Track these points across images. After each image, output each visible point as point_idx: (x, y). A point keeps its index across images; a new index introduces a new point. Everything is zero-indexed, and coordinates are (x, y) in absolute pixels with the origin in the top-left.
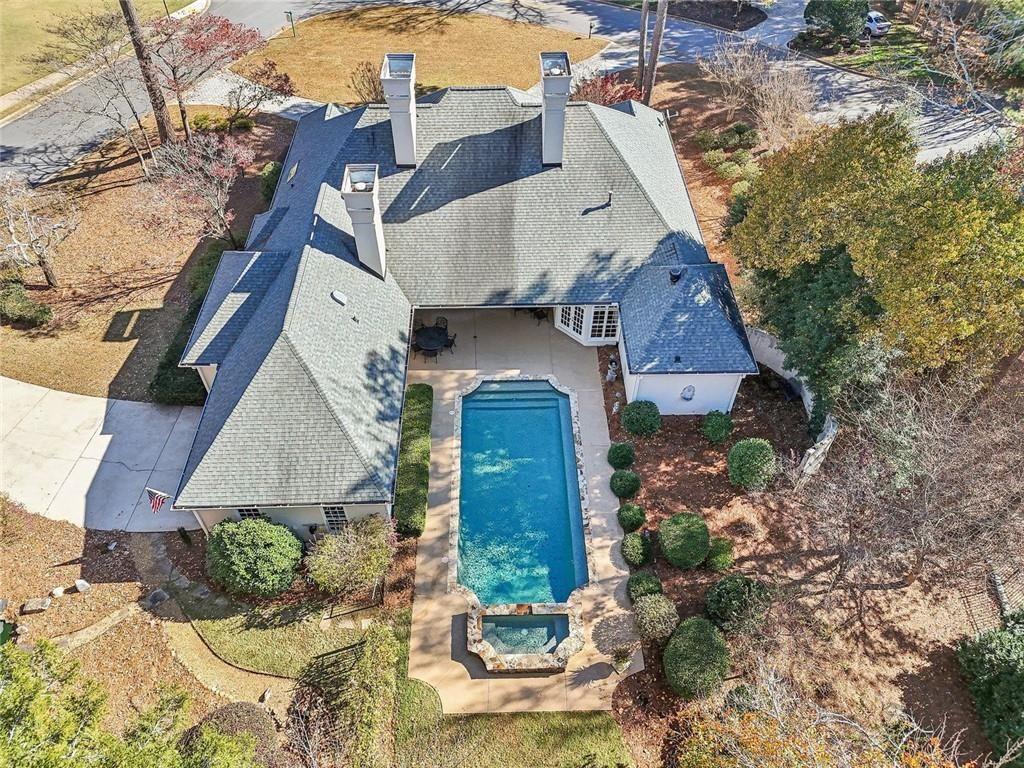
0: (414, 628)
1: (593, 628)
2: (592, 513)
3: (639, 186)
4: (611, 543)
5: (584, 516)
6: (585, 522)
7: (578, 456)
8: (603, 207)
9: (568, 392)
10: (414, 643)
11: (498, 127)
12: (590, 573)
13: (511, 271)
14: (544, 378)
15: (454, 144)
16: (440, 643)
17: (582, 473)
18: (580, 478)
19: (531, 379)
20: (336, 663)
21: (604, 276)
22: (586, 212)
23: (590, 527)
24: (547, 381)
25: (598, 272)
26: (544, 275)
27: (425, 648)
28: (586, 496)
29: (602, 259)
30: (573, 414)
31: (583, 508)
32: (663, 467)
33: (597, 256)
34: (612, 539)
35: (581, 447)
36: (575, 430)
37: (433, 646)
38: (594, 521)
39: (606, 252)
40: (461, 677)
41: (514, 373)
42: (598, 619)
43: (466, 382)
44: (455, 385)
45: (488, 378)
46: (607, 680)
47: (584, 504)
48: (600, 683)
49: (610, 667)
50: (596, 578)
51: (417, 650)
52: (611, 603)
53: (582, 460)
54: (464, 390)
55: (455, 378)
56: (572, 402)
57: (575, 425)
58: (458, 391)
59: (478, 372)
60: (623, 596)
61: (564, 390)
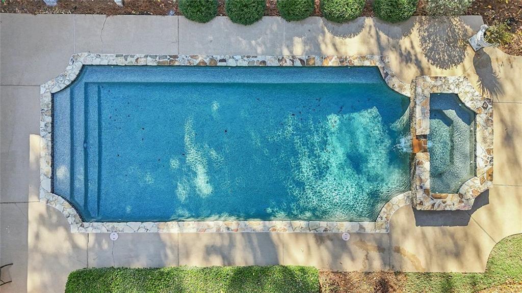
0: (435, 270)
1: (434, 67)
2: (286, 52)
4: (328, 35)
5: (289, 63)
6: (298, 64)
9: (78, 65)
10: (452, 268)
12: (367, 63)
14: (48, 99)
16: (452, 236)
17: (224, 60)
18: (231, 63)
19: (49, 119)
23: (304, 58)
24: (53, 95)
27: (457, 254)
28: (260, 58)
30: (121, 61)
31: (276, 64)
34: (324, 33)
35: (182, 56)
36: (150, 62)
37: (456, 244)
38: (299, 49)
40: (491, 213)
41: (39, 144)
42: (424, 60)
43: (54, 218)
44: (61, 233)
45: (46, 184)
46: (493, 57)
47: (272, 62)
48: (495, 65)
49: (479, 53)
50: (377, 57)
51: (461, 264)
52: (405, 43)
53: (202, 58)
54: (70, 220)
55: (45, 233)
56: (97, 62)
57: (142, 62)
58: (74, 230)
59: (33, 199)
60: (396, 29)
61: (72, 72)
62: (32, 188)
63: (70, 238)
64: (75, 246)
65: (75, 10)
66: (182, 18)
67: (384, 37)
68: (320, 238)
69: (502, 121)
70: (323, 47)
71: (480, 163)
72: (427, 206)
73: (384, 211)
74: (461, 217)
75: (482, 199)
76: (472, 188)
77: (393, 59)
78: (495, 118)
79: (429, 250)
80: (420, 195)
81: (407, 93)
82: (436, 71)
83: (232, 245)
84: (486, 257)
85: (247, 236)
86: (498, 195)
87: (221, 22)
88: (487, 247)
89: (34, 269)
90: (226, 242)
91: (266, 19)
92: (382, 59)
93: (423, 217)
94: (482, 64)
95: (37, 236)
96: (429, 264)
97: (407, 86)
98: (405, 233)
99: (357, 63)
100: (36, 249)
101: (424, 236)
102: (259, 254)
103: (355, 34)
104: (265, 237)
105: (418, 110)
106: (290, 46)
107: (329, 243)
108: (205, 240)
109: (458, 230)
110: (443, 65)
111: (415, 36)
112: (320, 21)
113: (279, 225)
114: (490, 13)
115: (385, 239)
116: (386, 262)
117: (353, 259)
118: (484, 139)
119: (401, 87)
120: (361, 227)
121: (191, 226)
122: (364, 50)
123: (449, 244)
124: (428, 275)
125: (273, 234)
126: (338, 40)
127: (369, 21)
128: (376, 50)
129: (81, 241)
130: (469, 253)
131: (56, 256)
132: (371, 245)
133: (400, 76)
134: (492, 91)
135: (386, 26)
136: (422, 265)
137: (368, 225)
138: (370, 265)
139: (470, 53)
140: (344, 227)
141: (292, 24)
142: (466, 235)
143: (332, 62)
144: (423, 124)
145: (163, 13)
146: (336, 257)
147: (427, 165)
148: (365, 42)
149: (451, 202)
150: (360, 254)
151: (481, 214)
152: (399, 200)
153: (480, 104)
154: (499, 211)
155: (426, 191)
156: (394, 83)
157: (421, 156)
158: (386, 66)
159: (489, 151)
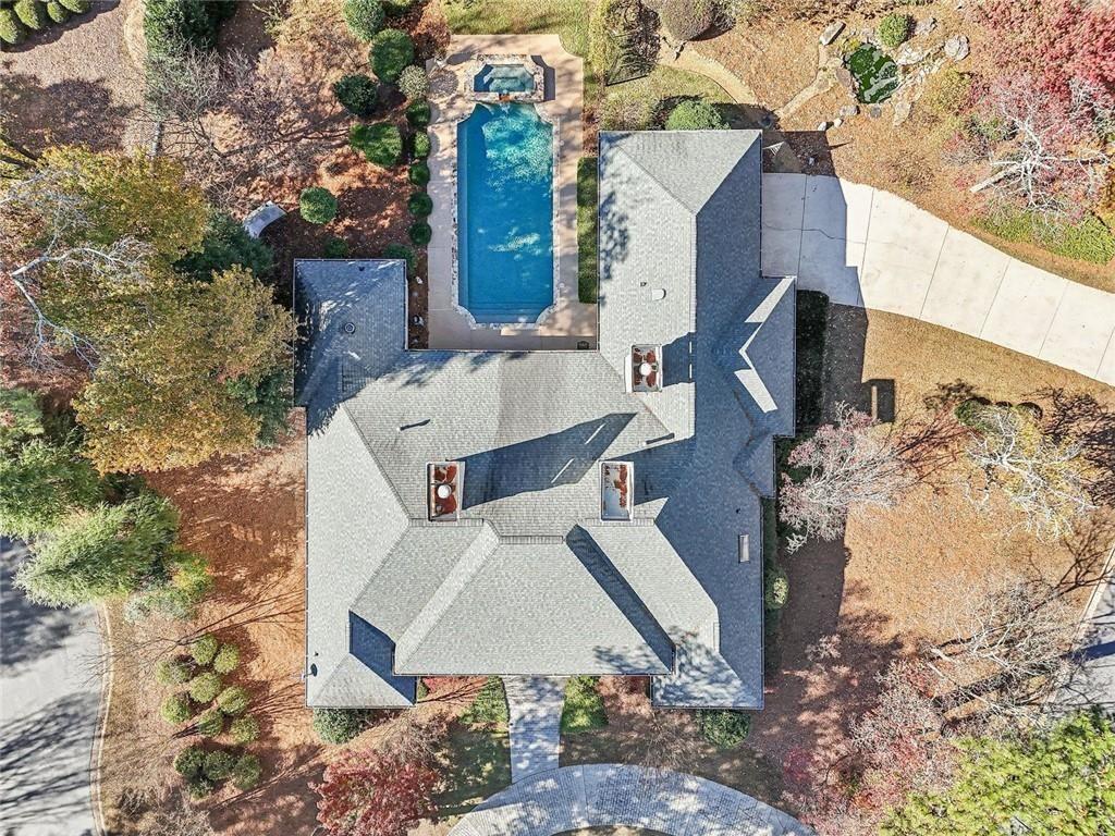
0: (581, 87)
1: (457, 89)
2: (449, 180)
3: (367, 444)
4: (438, 154)
5: (456, 179)
6: (456, 173)
7: (456, 236)
8: (408, 427)
9: (459, 308)
10: (580, 76)
11: (511, 499)
12: (455, 130)
13: (504, 376)
14: (480, 325)
15: (559, 483)
16: (560, 77)
17: (454, 219)
18: (456, 215)
19: (492, 324)
20: (632, 72)
21: (416, 368)
22: (426, 422)
23: (452, 169)
25: (423, 371)
26: (473, 371)
27: (571, 74)
28: (453, 197)
29: (415, 381)
30: (456, 282)
31: (456, 187)
32: (386, 223)
33: (420, 383)
34: (437, 157)
35: (452, 245)
36: (456, 264)
37: (565, 75)
38: (447, 172)
39: (412, 388)
40: (545, 53)
41: (506, 330)
42: (453, 95)
43: (550, 321)
44: (558, 316)
45: (530, 326)
46: (451, 53)
47: (455, 189)
48: (455, 52)
49: (449, 62)
50: (452, 124)
51: (577, 71)
52: (443, 107)
53: (453, 232)
54: (552, 311)
55: (558, 326)
56: (457, 296)
57: (457, 269)
58: (557, 309)
59: (539, 334)
60: (434, 113)
61: (463, 311)
62: (532, 334)
63: (562, 310)
64: (567, 307)
65: (426, 309)
66: (429, 246)
67: (439, 120)
68: (562, 157)
69: (489, 46)
70: (445, 157)
71: (516, 62)
72: (541, 93)
73: (544, 120)
74: (549, 73)
75: (538, 60)
76: (530, 66)
77: (452, 114)
78: (487, 52)
79: (569, 91)
80: (534, 98)
81: (473, 105)
82: (460, 87)
83: (565, 212)
84: (573, 57)
85: (562, 204)
86: (534, 49)
87: (431, 221)
88: (567, 55)
89: (580, 331)
90: (564, 217)
91: (429, 193)
92: (452, 121)
93: (549, 95)
94: (456, 59)
95: (561, 329)
96: (577, 91)
97: (469, 106)
98: (559, 106)
99: (455, 136)
100: (569, 331)
101: (559, 94)
102: (571, 197)
103: (436, 138)
104: (563, 192)
105: (484, 99)
106: (444, 178)
107: (566, 153)
108: (563, 229)
109: (557, 73)
110: (456, 84)
111: (437, 101)
112: (429, 160)
113: (556, 183)
114: (425, 54)
115: (564, 117)
116: (576, 117)
117: (573, 138)
118: (502, 59)
119: (470, 108)
120: (557, 133)
121: (556, 239)
122: (447, 131)
123: (565, 78)
124: (585, 91)
125: (561, 187)
126: (441, 148)
127: (429, 129)
128: (447, 124)
129: (564, 305)
130: (570, 66)
131: (573, 318)
132: (566, 126)
133: (462, 110)
134: (473, 53)
135: (432, 119)
136: (578, 95)
137: (555, 129)
138: (578, 127)
139: (451, 68)
140: (556, 143)
141: (432, 177)
142: (560, 68)
143: (455, 151)
144: (492, 96)
145: (426, 256)
146: (575, 149)
147: (517, 94)
148: (441, 131)
149: (539, 78)
150: (572, 133)
151: (547, 60)
152: (539, 109)
153: (481, 63)
154: (544, 49)
155: (533, 94)
156: (468, 113)
157: (512, 95)
158: (457, 118)
159: (508, 57)
